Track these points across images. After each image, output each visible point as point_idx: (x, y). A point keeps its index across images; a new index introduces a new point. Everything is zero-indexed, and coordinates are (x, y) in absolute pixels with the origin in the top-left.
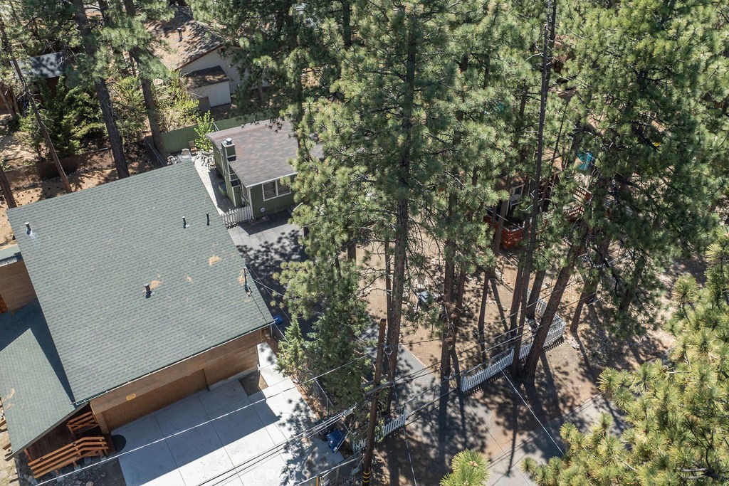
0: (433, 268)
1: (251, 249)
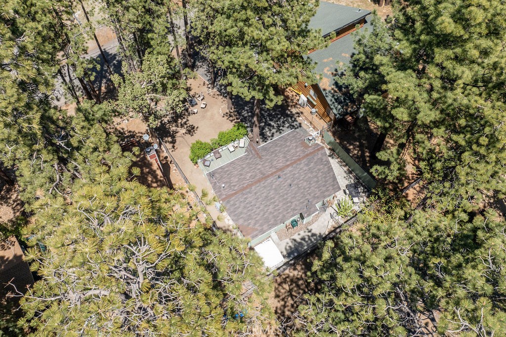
0: (185, 126)
1: (288, 127)
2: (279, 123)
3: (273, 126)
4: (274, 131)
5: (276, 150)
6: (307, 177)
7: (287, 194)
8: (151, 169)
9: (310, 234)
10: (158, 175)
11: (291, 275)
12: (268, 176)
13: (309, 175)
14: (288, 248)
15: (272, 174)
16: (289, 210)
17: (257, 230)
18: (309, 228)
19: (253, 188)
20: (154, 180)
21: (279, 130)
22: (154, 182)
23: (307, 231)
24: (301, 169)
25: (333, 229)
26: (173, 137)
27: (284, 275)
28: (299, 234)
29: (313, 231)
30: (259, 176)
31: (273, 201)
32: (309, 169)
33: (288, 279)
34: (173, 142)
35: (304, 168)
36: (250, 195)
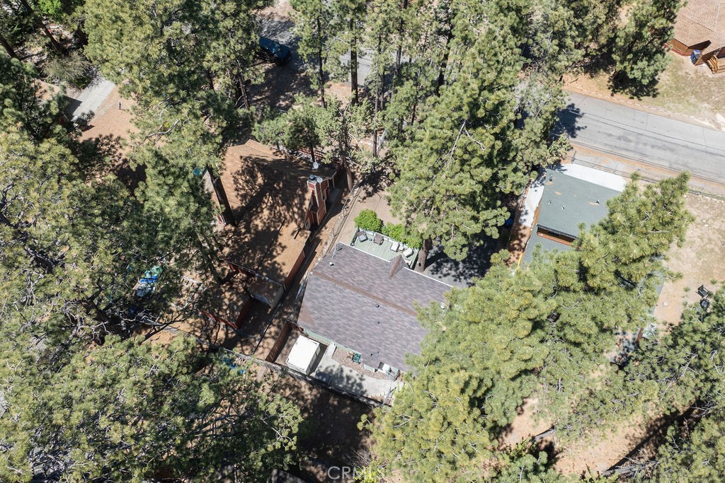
2: (467, 271)
3: (458, 269)
4: (453, 273)
5: (411, 285)
6: (400, 333)
7: (367, 326)
8: (304, 195)
9: (358, 381)
10: (304, 204)
11: (303, 389)
12: (369, 296)
13: (404, 334)
14: (329, 369)
15: (374, 297)
16: (355, 341)
17: (313, 324)
18: (365, 377)
19: (347, 290)
20: (298, 206)
21: (457, 277)
22: (297, 207)
23: (360, 376)
24: (403, 321)
25: (379, 400)
26: (375, 191)
27: (298, 383)
28: (351, 371)
29: (363, 383)
30: (365, 288)
31: (350, 318)
32: (410, 329)
33: (296, 389)
34: (369, 195)
35: (406, 324)
36: (338, 293)
